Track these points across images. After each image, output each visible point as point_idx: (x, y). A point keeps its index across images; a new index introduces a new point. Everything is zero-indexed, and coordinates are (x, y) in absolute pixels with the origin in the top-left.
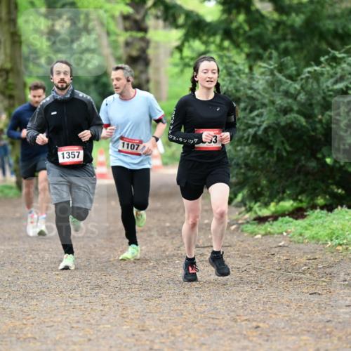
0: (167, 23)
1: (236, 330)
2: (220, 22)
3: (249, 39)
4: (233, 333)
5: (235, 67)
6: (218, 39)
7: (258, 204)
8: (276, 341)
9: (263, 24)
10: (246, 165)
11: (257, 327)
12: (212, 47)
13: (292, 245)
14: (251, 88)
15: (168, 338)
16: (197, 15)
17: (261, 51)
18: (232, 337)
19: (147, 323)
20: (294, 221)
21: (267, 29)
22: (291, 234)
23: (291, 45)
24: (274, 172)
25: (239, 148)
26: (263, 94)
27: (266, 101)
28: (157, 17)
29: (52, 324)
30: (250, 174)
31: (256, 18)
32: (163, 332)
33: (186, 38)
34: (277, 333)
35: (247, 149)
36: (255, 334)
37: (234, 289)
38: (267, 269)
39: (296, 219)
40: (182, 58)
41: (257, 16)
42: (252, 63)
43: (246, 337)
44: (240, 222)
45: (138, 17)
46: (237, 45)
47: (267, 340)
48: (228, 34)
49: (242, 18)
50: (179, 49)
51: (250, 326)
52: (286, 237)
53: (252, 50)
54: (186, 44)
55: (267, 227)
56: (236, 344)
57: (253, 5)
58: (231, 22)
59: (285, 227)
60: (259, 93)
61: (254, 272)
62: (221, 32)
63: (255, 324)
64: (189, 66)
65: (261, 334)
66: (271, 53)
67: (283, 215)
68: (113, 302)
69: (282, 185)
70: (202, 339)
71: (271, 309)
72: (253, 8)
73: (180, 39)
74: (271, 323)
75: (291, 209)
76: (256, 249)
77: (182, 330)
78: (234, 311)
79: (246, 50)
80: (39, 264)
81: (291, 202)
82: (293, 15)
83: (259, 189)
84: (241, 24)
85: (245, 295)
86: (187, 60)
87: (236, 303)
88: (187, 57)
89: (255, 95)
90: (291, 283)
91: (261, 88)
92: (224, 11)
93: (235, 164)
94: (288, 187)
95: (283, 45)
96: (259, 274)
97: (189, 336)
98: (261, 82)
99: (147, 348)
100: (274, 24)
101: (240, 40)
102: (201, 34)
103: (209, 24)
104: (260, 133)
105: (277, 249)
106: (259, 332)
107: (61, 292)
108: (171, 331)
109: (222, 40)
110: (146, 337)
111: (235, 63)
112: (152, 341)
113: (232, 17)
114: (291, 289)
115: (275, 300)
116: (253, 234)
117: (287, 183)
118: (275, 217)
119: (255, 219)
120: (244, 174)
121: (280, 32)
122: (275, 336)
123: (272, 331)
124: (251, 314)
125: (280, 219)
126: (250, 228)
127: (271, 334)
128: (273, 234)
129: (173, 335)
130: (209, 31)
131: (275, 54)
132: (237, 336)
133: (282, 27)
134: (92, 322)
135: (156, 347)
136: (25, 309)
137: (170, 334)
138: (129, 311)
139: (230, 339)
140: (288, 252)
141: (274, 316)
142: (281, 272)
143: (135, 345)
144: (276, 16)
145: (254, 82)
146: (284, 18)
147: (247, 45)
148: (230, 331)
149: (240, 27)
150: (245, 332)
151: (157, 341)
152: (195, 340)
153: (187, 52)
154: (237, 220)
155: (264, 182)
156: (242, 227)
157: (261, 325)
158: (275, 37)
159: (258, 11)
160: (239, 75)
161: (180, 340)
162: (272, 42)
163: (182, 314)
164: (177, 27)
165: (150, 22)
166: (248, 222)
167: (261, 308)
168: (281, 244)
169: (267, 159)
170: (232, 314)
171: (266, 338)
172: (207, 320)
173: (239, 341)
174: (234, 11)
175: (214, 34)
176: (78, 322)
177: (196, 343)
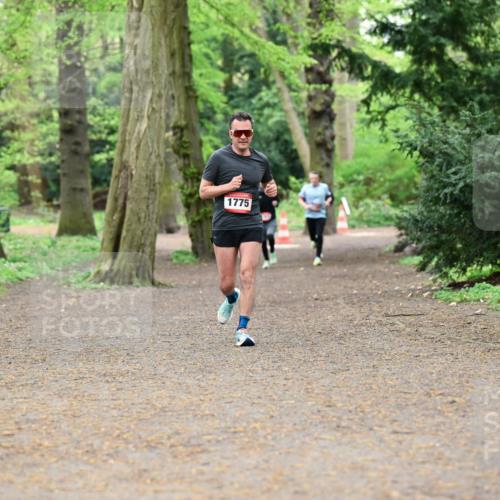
0: (353, 75)
1: (430, 405)
2: (409, 73)
3: (441, 91)
4: (427, 409)
5: (429, 118)
6: (408, 91)
7: (454, 269)
8: (473, 416)
9: (457, 74)
10: (439, 227)
11: (454, 402)
12: (402, 100)
13: (491, 313)
14: (445, 143)
15: (356, 414)
16: (385, 66)
17: (455, 104)
18: (427, 412)
19: (334, 398)
20: (492, 287)
21: (461, 80)
22: (489, 301)
23: (487, 98)
24: (470, 234)
25: (433, 208)
26: (459, 149)
27: (462, 158)
28: (343, 69)
29: (231, 399)
30: (444, 237)
31: (448, 69)
32: (351, 408)
33: (374, 90)
34: (475, 408)
35: (442, 209)
36: (450, 409)
37: (427, 361)
38: (463, 339)
39: (494, 285)
40: (368, 112)
41: (450, 66)
42: (445, 117)
43: (440, 413)
44: (433, 288)
45: (322, 69)
46: (429, 99)
47: (464, 416)
48: (419, 86)
49: (433, 68)
50: (366, 102)
51: (445, 401)
52: (483, 304)
53: (445, 103)
54: (374, 98)
55: (463, 293)
56: (430, 421)
57: (447, 55)
58: (422, 73)
59: (482, 294)
60: (454, 149)
61: (449, 342)
62: (411, 83)
63: (450, 399)
64: (377, 120)
65: (457, 410)
66: (472, 106)
67: (480, 280)
68: (297, 376)
69: (479, 247)
70: (394, 415)
71: (468, 382)
72: (446, 58)
73: (367, 90)
74: (468, 398)
75: (488, 274)
76: (451, 317)
77: (371, 405)
78: (427, 385)
79: (438, 103)
80: (217, 335)
81: (490, 266)
82: (489, 65)
83: (454, 253)
84: (432, 75)
85: (439, 368)
86: (374, 114)
87: (429, 376)
88: (374, 111)
89: (449, 151)
90: (489, 354)
91: (456, 142)
92: (414, 62)
93: (427, 227)
94: (485, 250)
95: (477, 98)
96: (454, 345)
97: (379, 412)
98: (457, 136)
99: (334, 425)
100: (469, 75)
101: (432, 93)
102: (389, 86)
103: (398, 75)
104: (456, 192)
105: (473, 318)
106: (455, 408)
107: (241, 366)
108: (360, 406)
109: (412, 93)
110: (332, 414)
111: (429, 114)
112: (340, 418)
113: (423, 67)
114: (489, 361)
115: (472, 372)
116: (448, 301)
117: (485, 246)
118: (471, 283)
119: (449, 286)
120: (437, 236)
121: (475, 83)
122: (472, 411)
123: (469, 406)
124: (446, 388)
125: (477, 285)
126: (444, 294)
127: (468, 410)
128: (469, 301)
129: (362, 412)
130: (397, 83)
131: (476, 106)
132: (432, 412)
133: (477, 77)
134: (275, 397)
135: (343, 424)
136: (203, 384)
137: (359, 409)
138: (314, 386)
139: (423, 415)
140: (485, 320)
141: (470, 390)
142: (478, 342)
143: (321, 422)
144: (470, 66)
145: (450, 136)
146: (480, 68)
147: (440, 98)
148: (423, 406)
149: (431, 78)
150: (439, 408)
151: (345, 417)
152: (385, 417)
153: (374, 106)
154: (430, 286)
155: (459, 246)
156: (435, 293)
157: (457, 399)
158: (470, 88)
159: (450, 60)
160: (433, 127)
161: (369, 416)
162: (467, 93)
163: (371, 388)
164: (364, 79)
165: (335, 74)
166: (442, 288)
167: (457, 382)
168: (477, 312)
169: (463, 220)
170: (426, 388)
171: (462, 414)
172: (398, 395)
173: (433, 417)
174: (425, 62)
175: (403, 87)
176: (259, 398)
177: (387, 420)
